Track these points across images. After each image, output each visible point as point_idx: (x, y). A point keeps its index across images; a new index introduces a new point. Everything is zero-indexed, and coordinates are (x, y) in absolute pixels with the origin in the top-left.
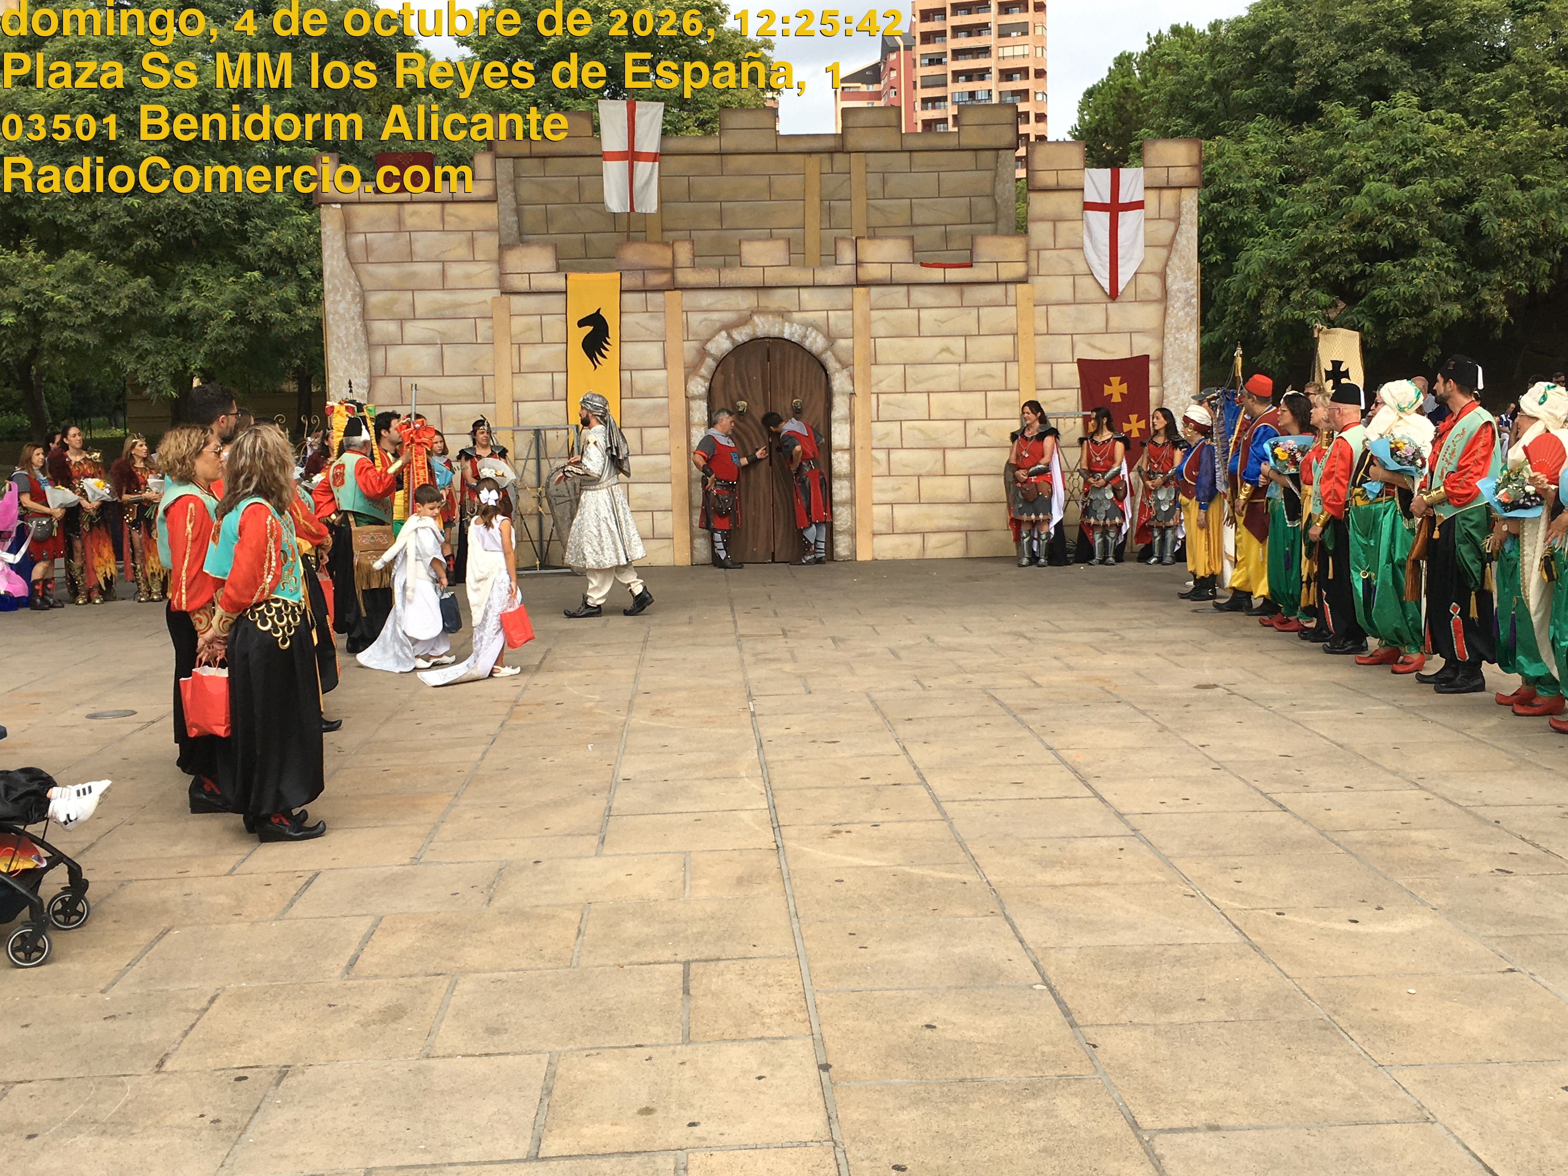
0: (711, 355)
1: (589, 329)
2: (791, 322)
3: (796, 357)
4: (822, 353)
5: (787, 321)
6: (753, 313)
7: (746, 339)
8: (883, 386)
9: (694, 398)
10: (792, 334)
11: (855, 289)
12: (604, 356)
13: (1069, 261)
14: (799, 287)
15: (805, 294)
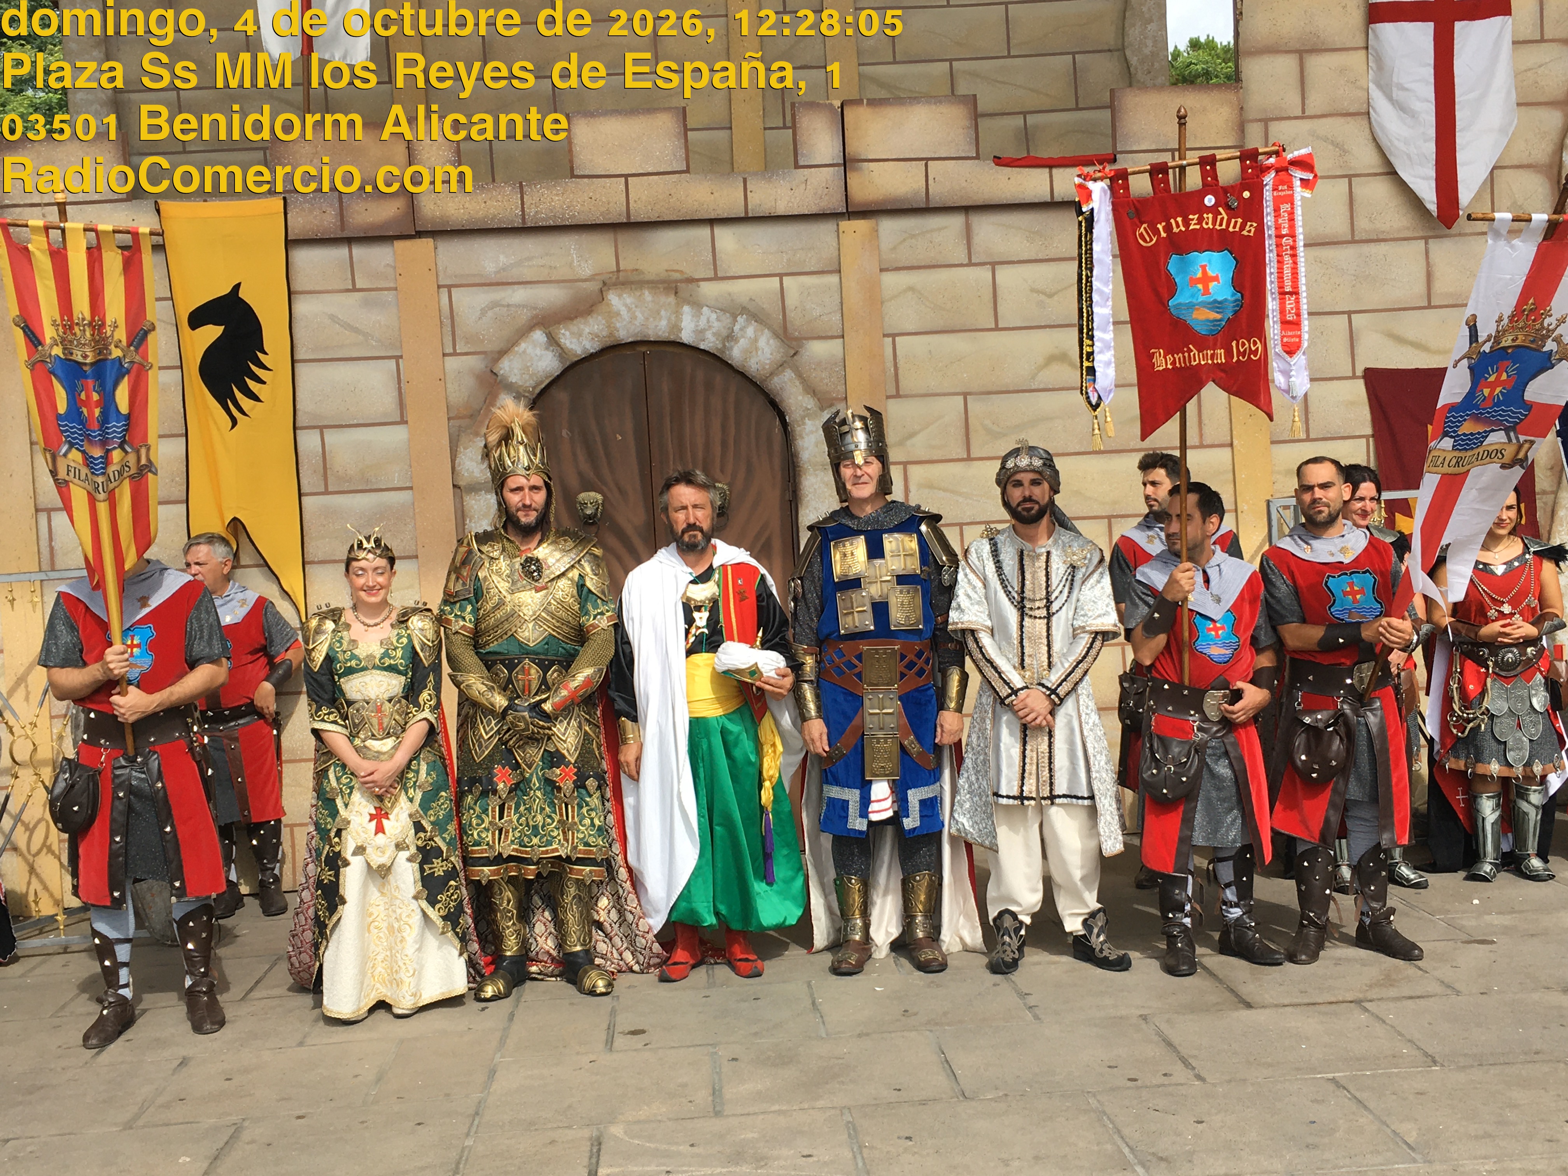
0: (509, 387)
1: (212, 333)
2: (697, 305)
3: (709, 386)
4: (772, 374)
5: (689, 303)
6: (606, 285)
7: (592, 346)
8: (918, 447)
9: (474, 488)
10: (700, 332)
11: (845, 225)
12: (256, 398)
13: (1336, 145)
14: (712, 222)
15: (726, 237)
